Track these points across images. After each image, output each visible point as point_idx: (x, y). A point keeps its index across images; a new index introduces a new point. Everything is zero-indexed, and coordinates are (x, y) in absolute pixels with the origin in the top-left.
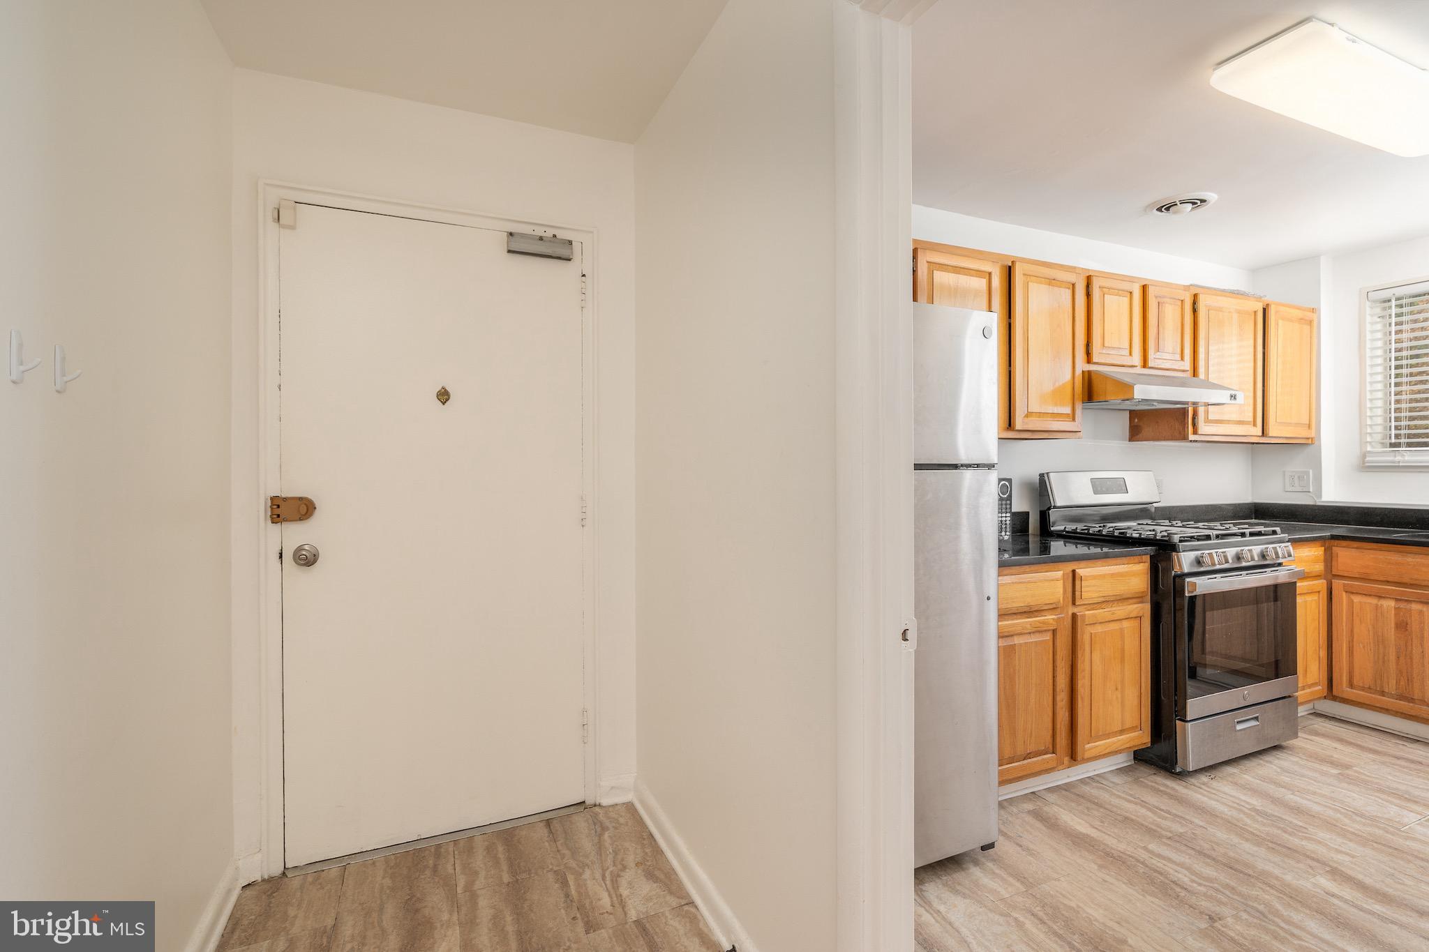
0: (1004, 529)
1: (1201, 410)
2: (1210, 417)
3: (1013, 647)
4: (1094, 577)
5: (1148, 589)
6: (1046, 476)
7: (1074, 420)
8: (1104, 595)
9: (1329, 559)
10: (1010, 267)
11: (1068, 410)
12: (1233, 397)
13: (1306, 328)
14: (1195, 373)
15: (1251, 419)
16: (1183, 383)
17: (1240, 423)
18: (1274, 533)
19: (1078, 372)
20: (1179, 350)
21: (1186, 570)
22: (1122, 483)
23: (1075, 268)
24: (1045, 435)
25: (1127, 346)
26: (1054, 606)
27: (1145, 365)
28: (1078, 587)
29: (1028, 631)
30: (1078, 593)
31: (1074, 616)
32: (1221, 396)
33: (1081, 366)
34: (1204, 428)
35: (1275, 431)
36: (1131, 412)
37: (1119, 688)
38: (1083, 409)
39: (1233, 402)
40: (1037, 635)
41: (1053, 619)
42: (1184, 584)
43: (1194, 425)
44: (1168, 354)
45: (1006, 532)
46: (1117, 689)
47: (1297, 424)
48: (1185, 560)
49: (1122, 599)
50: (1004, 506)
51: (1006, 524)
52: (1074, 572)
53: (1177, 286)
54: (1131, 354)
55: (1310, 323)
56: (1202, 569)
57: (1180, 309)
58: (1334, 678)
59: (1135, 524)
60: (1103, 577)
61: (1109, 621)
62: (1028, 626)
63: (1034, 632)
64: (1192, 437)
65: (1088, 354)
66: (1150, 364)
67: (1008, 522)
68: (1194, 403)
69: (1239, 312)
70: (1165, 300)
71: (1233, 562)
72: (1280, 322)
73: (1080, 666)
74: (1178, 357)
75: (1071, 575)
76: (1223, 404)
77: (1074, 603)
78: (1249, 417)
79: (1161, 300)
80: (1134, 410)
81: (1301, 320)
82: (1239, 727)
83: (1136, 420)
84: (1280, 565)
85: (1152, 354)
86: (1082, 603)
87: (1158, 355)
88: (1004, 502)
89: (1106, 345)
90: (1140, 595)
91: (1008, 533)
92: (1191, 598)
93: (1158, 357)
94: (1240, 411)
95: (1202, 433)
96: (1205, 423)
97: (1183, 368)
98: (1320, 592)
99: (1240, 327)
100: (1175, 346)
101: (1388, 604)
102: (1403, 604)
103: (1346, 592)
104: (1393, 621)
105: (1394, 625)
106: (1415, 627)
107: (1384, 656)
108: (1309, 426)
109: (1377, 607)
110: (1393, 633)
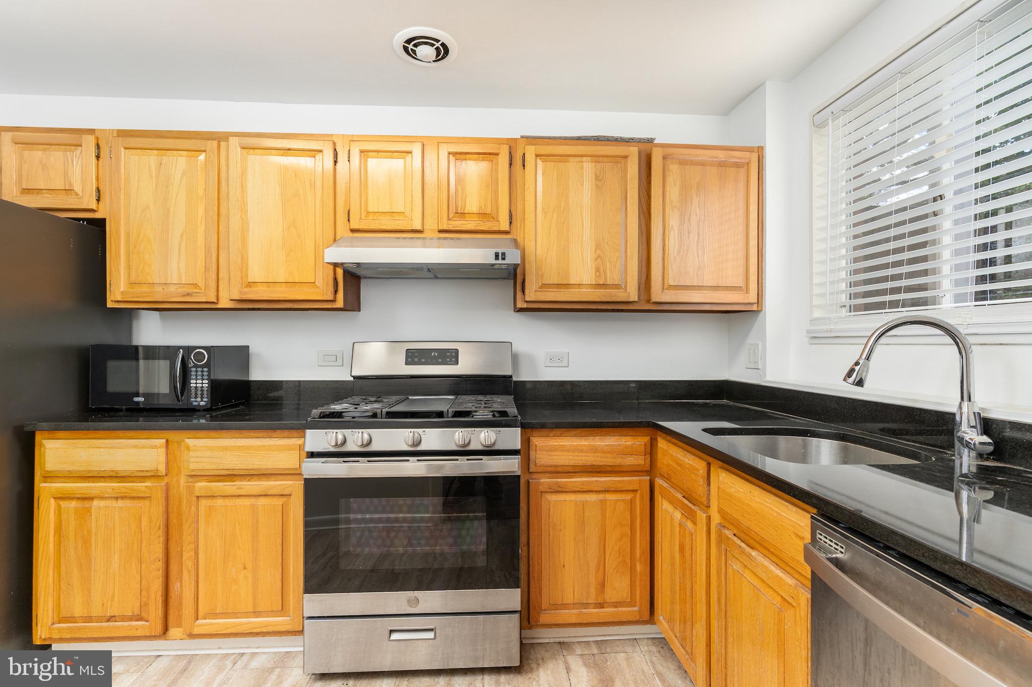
0: (199, 396)
1: (529, 274)
2: (547, 281)
4: (209, 449)
11: (310, 279)
17: (599, 287)
20: (492, 210)
25: (404, 210)
26: (152, 474)
37: (249, 567)
40: (128, 501)
43: (523, 291)
44: (472, 218)
45: (202, 398)
46: (245, 568)
47: (718, 287)
50: (200, 373)
51: (202, 390)
63: (121, 498)
64: (521, 304)
65: (349, 220)
67: (205, 389)
88: (200, 369)
91: (205, 399)
93: (456, 219)
94: (598, 274)
95: (533, 300)
96: (539, 288)
97: (496, 228)
98: (636, 491)
99: (597, 178)
100: (485, 205)
101: (677, 516)
102: (683, 520)
103: (660, 494)
104: (678, 540)
105: (678, 547)
106: (687, 552)
107: (674, 584)
108: (745, 289)
109: (672, 520)
110: (678, 557)
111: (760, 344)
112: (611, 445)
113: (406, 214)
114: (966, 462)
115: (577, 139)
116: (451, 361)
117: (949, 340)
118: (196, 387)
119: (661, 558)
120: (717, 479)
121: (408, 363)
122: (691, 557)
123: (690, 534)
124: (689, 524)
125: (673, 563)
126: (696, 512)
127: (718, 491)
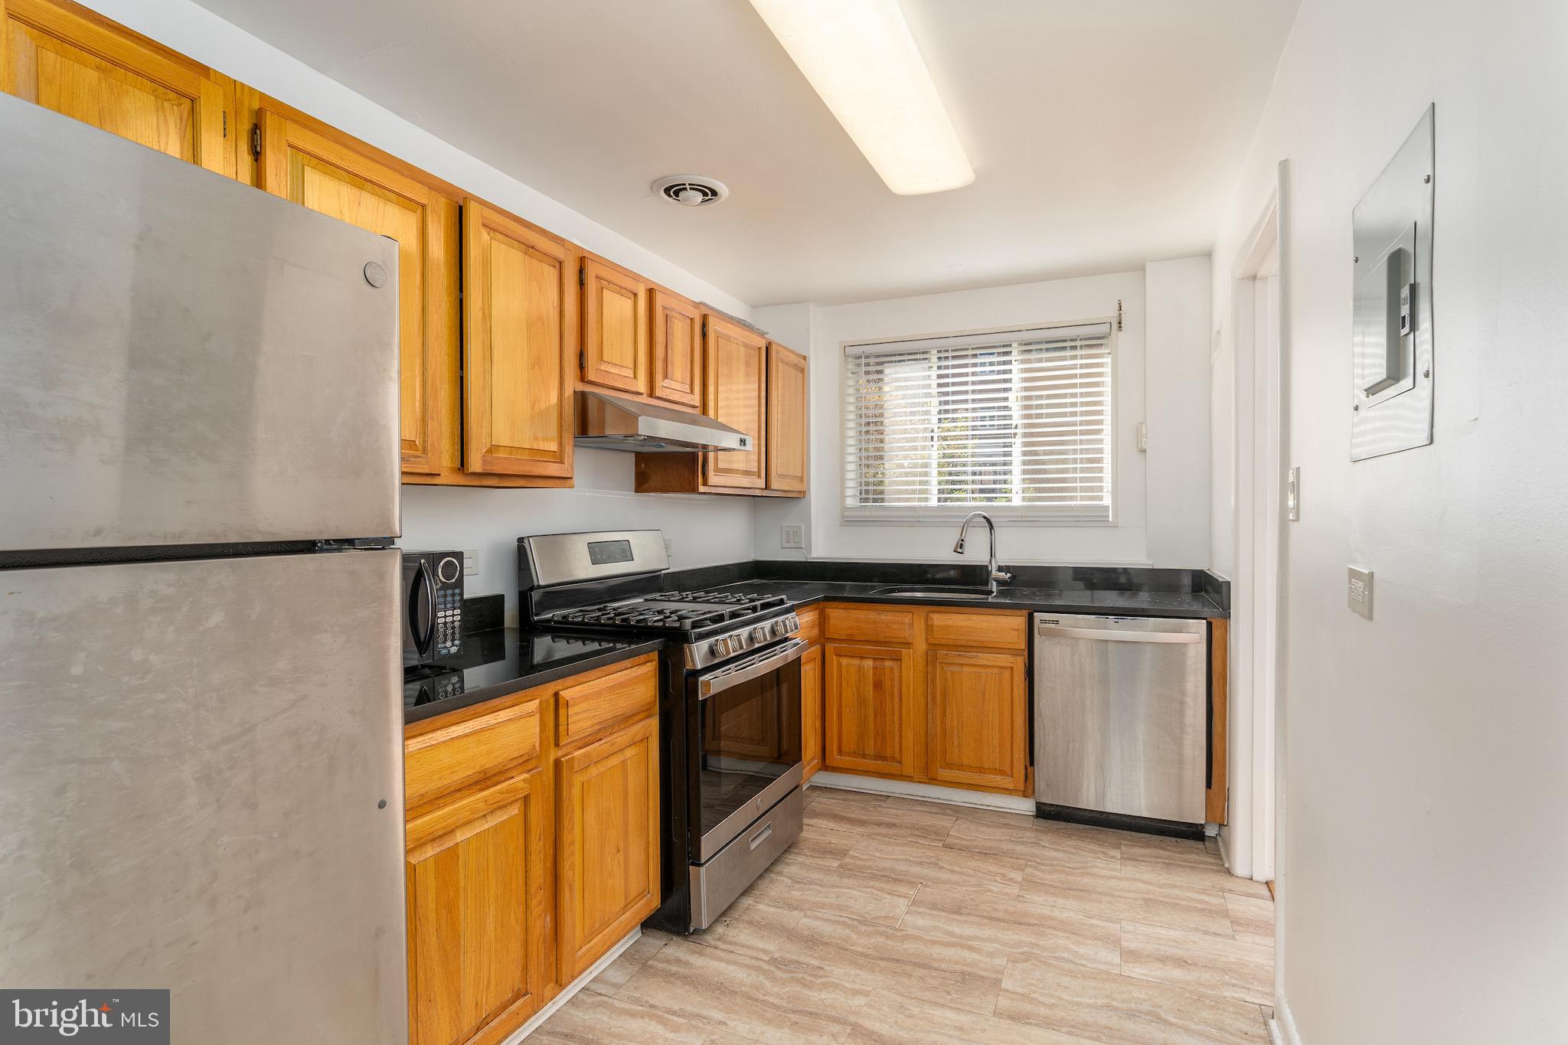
0: (449, 637)
1: (711, 455)
2: (720, 466)
3: (453, 851)
4: (586, 698)
5: (655, 696)
6: (526, 541)
7: (562, 462)
8: (600, 721)
9: (822, 622)
10: (461, 208)
11: (553, 447)
12: (743, 442)
13: (800, 375)
14: (705, 411)
15: (756, 469)
16: (693, 421)
17: (747, 473)
18: (782, 602)
19: (569, 392)
20: (688, 381)
21: (699, 667)
22: (627, 547)
23: (563, 240)
24: (521, 483)
25: (631, 365)
26: (526, 757)
27: (651, 394)
28: (562, 719)
29: (480, 815)
30: (562, 728)
31: (558, 763)
32: (730, 441)
33: (572, 385)
34: (713, 479)
35: (775, 484)
36: (638, 455)
37: (622, 847)
38: (575, 446)
39: (743, 448)
40: (499, 813)
41: (524, 780)
42: (697, 684)
43: (704, 474)
44: (677, 386)
45: (453, 640)
46: (618, 851)
47: (793, 477)
48: (698, 653)
49: (625, 720)
50: (449, 599)
51: (453, 628)
52: (556, 695)
53: (687, 300)
54: (635, 377)
55: (802, 370)
56: (716, 661)
57: (689, 328)
58: (827, 748)
59: (642, 600)
60: (598, 694)
61: (607, 757)
62: (481, 806)
63: (491, 812)
64: (702, 489)
65: (582, 367)
66: (658, 393)
67: (457, 624)
68: (705, 447)
69: (746, 346)
70: (674, 314)
71: (747, 645)
72: (780, 364)
73: (566, 838)
74: (687, 388)
75: (552, 701)
76: (734, 449)
77: (557, 745)
78: (754, 467)
79: (668, 312)
80: (640, 453)
81: (795, 366)
82: (753, 846)
83: (643, 466)
84: (786, 640)
85: (661, 380)
86: (569, 740)
87: (666, 383)
88: (449, 592)
89: (605, 358)
90: (648, 707)
91: (457, 642)
92: (705, 701)
93: (666, 385)
95: (714, 484)
96: (717, 472)
98: (816, 658)
99: (746, 363)
101: (869, 664)
102: (879, 663)
103: (836, 655)
104: (872, 681)
105: (872, 685)
106: (887, 685)
107: (865, 717)
108: (801, 480)
109: (860, 668)
110: (871, 694)
111: (803, 527)
114: (995, 588)
115: (732, 319)
116: (626, 556)
117: (986, 523)
118: (445, 623)
119: (840, 707)
120: (923, 622)
121: (595, 562)
122: (893, 686)
123: (892, 669)
124: (888, 664)
125: (862, 702)
126: (901, 651)
127: (929, 628)
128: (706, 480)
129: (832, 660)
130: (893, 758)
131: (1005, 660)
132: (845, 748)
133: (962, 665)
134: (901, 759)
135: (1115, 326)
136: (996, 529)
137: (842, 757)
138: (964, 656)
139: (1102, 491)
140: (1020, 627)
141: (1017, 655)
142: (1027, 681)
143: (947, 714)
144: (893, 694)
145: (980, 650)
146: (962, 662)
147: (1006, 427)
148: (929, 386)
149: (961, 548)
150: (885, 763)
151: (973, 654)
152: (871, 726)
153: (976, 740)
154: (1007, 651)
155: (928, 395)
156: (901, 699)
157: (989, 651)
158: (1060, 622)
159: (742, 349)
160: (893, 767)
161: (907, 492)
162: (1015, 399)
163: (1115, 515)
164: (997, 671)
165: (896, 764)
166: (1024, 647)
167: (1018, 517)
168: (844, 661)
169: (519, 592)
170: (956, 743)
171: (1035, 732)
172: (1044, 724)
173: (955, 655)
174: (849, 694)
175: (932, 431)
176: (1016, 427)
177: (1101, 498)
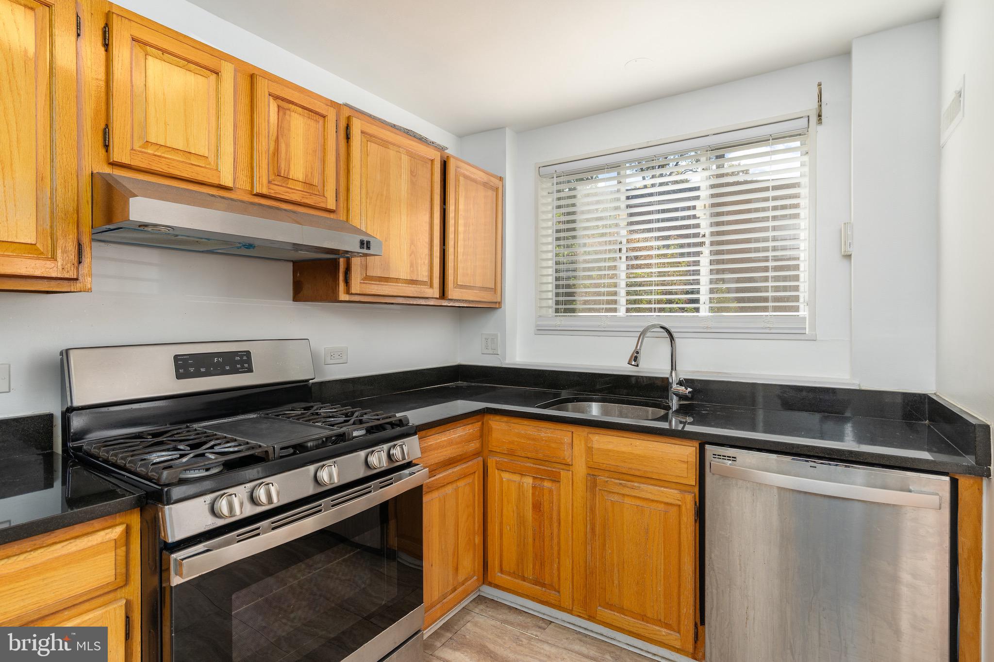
1: (358, 262)
2: (370, 273)
6: (72, 352)
7: (52, 259)
9: (486, 434)
12: (365, 245)
13: (490, 193)
14: (347, 216)
15: (426, 279)
17: (412, 282)
20: (318, 182)
25: (207, 153)
27: (251, 190)
34: (360, 286)
35: (455, 294)
36: (295, 264)
43: (347, 282)
44: (297, 186)
47: (481, 288)
53: (319, 98)
54: (215, 168)
55: (495, 188)
57: (319, 126)
58: (489, 564)
64: (343, 296)
65: (106, 146)
66: (261, 190)
69: (413, 156)
74: (316, 190)
78: (423, 275)
79: (284, 104)
81: (485, 185)
83: (298, 275)
84: (411, 465)
89: (152, 140)
93: (276, 183)
94: (412, 269)
95: (359, 292)
96: (362, 280)
97: (322, 205)
98: (475, 472)
99: (412, 172)
100: (312, 174)
101: (528, 481)
102: (538, 482)
103: (498, 469)
104: (531, 500)
105: (531, 506)
106: (546, 506)
107: (524, 538)
108: (494, 290)
109: (520, 486)
110: (531, 515)
111: (499, 334)
112: (461, 436)
113: (210, 159)
114: (675, 403)
115: (391, 126)
116: (243, 367)
117: (666, 334)
119: (501, 523)
120: (583, 442)
121: (179, 376)
122: (552, 509)
123: (551, 491)
124: (547, 484)
125: (521, 521)
126: (560, 473)
127: (589, 450)
128: (349, 288)
129: (494, 474)
130: (551, 587)
131: (672, 495)
132: (506, 568)
133: (623, 495)
134: (559, 588)
135: (814, 119)
136: (677, 340)
137: (502, 575)
138: (625, 486)
139: (798, 301)
140: (690, 460)
141: (686, 491)
142: (698, 524)
143: (607, 548)
144: (551, 518)
145: (643, 480)
146: (623, 492)
147: (696, 235)
148: (618, 199)
149: (635, 361)
150: (544, 589)
151: (636, 484)
152: (530, 548)
153: (638, 583)
154: (673, 485)
155: (617, 208)
156: (559, 523)
157: (652, 482)
158: (738, 459)
159: (405, 158)
160: (552, 596)
161: (595, 302)
162: (703, 208)
163: (813, 327)
164: (661, 507)
165: (554, 592)
166: (694, 484)
167: (703, 328)
168: (506, 476)
169: (62, 411)
170: (616, 582)
171: (706, 587)
172: (716, 580)
173: (616, 484)
174: (509, 511)
175: (621, 243)
176: (704, 236)
177: (797, 309)
